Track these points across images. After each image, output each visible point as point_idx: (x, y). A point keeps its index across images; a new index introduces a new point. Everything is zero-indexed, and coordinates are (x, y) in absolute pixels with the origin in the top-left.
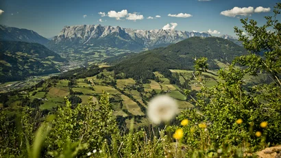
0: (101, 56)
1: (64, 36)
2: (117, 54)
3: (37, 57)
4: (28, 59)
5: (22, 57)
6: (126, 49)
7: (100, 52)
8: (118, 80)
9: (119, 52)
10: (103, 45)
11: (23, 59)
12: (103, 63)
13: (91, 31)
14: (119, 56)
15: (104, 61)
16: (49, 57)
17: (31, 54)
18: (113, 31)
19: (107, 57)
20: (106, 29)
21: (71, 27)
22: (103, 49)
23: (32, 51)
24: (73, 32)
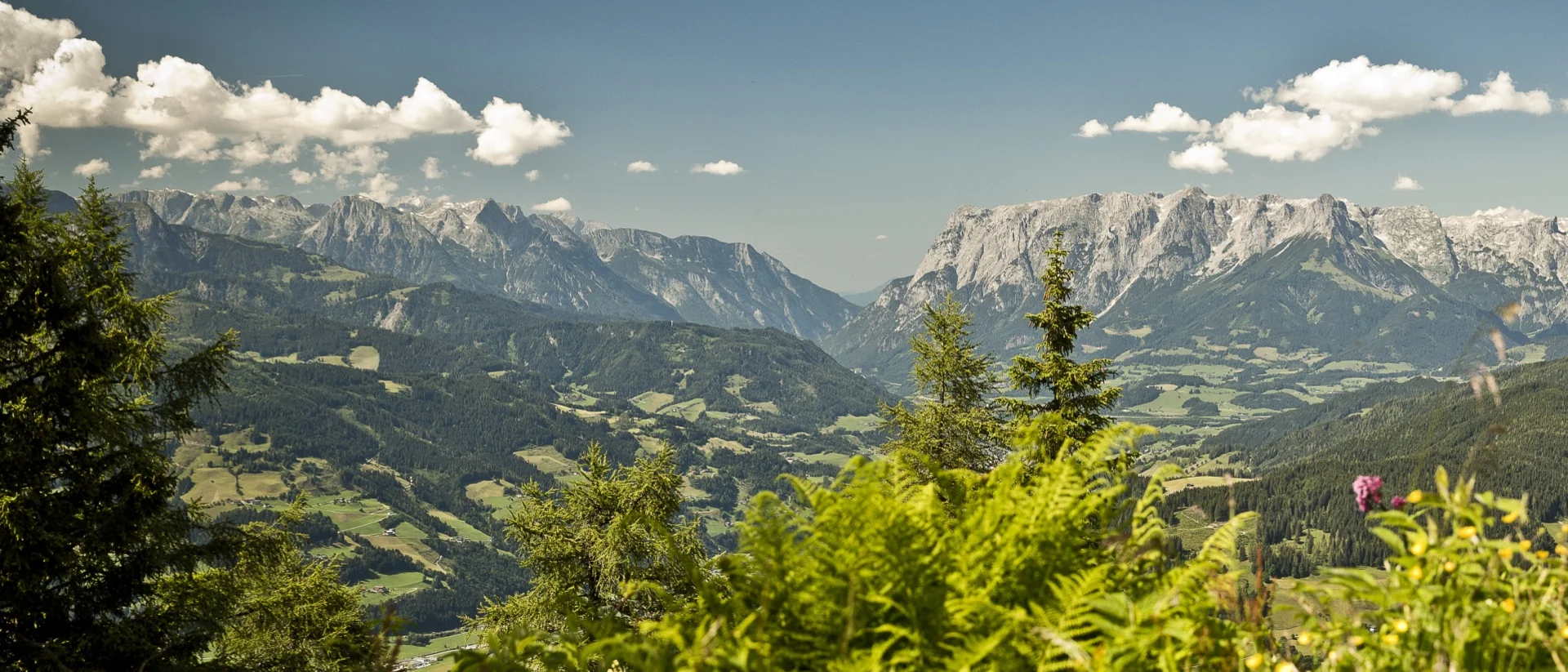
0: (1200, 410)
1: (951, 273)
2: (1315, 396)
3: (765, 423)
4: (702, 438)
5: (670, 426)
6: (1384, 357)
7: (1196, 381)
8: (1285, 584)
9: (1335, 377)
10: (1219, 334)
11: (676, 439)
12: (1206, 463)
13: (1135, 234)
14: (1329, 405)
15: (1216, 447)
16: (848, 422)
17: (731, 405)
18: (1289, 231)
19: (1247, 414)
20: (1240, 220)
21: (1001, 213)
22: (1220, 360)
23: (736, 385)
24: (1012, 248)
